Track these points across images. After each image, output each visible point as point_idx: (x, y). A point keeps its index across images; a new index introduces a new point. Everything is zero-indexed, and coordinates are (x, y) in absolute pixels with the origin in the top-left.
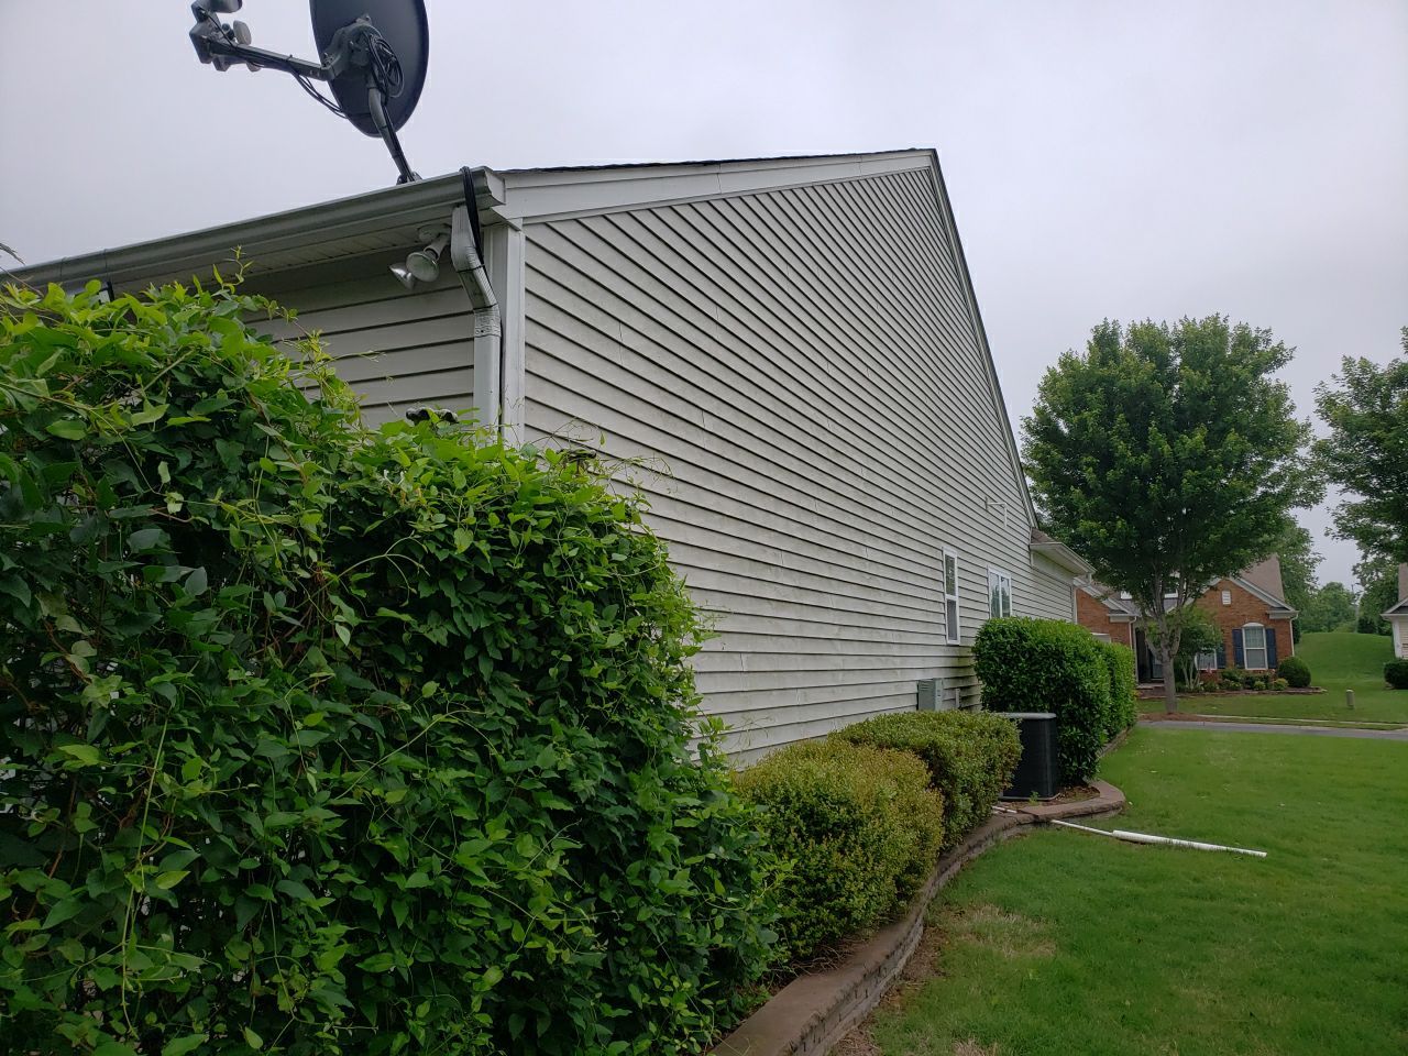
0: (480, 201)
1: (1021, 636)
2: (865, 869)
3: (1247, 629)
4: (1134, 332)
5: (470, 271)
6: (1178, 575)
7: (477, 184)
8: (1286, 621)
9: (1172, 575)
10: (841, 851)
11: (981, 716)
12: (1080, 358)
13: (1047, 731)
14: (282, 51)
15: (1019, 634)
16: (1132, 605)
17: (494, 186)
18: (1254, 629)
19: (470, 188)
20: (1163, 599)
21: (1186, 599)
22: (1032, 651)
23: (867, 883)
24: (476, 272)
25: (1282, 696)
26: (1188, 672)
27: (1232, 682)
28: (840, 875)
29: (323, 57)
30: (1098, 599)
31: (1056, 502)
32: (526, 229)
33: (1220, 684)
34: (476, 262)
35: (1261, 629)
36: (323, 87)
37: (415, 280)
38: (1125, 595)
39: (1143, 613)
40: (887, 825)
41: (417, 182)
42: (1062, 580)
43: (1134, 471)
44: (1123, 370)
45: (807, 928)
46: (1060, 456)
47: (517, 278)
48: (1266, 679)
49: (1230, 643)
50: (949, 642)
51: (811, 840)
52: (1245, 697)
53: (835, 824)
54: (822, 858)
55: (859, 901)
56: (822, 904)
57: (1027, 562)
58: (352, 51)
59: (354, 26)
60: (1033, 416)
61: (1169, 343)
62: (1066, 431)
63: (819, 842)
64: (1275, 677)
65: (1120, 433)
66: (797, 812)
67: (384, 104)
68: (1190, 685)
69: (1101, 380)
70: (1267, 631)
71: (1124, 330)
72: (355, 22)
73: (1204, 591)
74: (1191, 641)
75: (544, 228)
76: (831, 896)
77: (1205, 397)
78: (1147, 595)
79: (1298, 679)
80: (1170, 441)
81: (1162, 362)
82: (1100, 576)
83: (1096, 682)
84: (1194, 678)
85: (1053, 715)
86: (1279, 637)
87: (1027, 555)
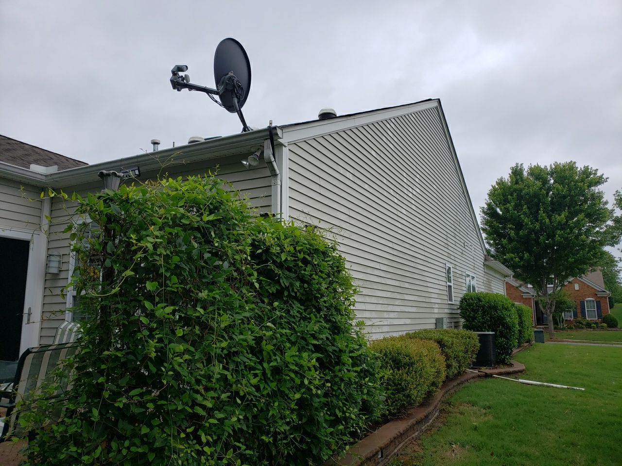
0: (275, 138)
1: (479, 300)
2: (416, 381)
3: (587, 301)
4: (531, 169)
5: (271, 162)
6: (553, 276)
7: (274, 132)
8: (605, 298)
9: (551, 276)
10: (407, 373)
11: (462, 331)
12: (506, 181)
13: (491, 339)
14: (203, 85)
15: (479, 299)
16: (533, 290)
17: (279, 132)
18: (590, 301)
19: (271, 133)
20: (547, 287)
21: (557, 287)
22: (483, 306)
23: (417, 385)
24: (273, 163)
25: (604, 332)
26: (560, 320)
27: (580, 324)
28: (407, 382)
29: (217, 87)
30: (517, 288)
31: (497, 244)
32: (289, 146)
33: (575, 326)
34: (273, 159)
35: (593, 301)
36: (217, 97)
37: (250, 165)
38: (530, 286)
39: (538, 294)
40: (424, 365)
41: (251, 131)
42: (499, 277)
43: (531, 231)
44: (526, 186)
45: (394, 402)
46: (497, 224)
47: (286, 164)
48: (596, 323)
49: (579, 307)
50: (449, 303)
51: (396, 370)
52: (586, 332)
53: (404, 364)
54: (400, 376)
55: (414, 393)
56: (400, 393)
57: (483, 270)
58: (227, 84)
59: (228, 76)
60: (486, 206)
61: (548, 174)
62: (501, 213)
63: (399, 370)
64: (601, 323)
65: (525, 214)
66: (390, 359)
67: (238, 102)
68: (561, 326)
69: (515, 190)
70: (596, 301)
71: (526, 168)
72: (228, 74)
73: (566, 283)
74: (560, 306)
75: (294, 145)
76: (404, 390)
77: (564, 197)
78: (539, 285)
79: (612, 324)
80: (549, 217)
81: (545, 182)
82: (517, 276)
83: (513, 319)
84: (562, 323)
85: (494, 333)
86: (602, 305)
87: (483, 267)
